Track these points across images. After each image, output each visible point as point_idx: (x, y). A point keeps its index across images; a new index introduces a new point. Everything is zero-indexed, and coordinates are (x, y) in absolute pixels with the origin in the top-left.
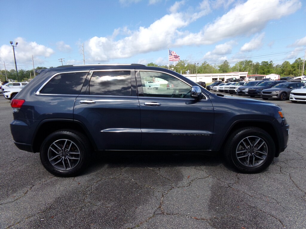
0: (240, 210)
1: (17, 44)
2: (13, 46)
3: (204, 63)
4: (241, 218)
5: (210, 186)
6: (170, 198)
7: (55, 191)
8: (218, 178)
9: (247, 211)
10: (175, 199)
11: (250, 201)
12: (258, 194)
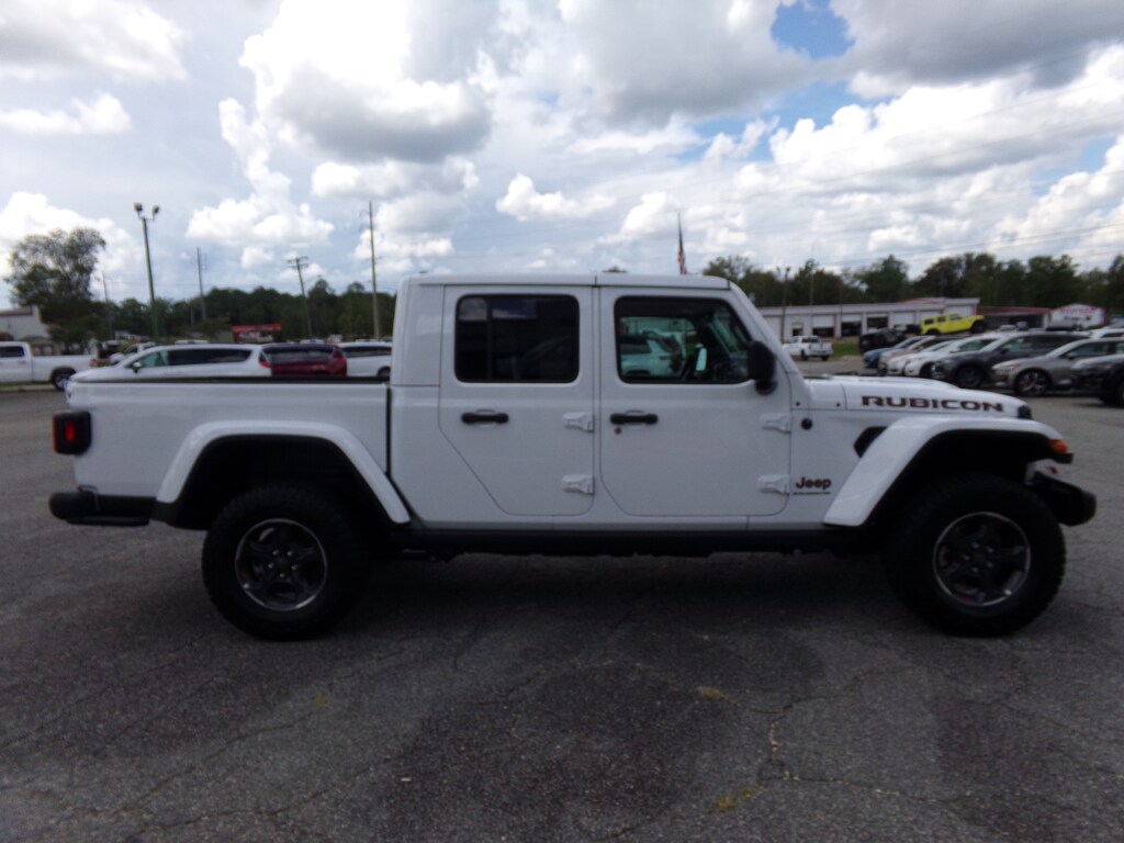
0: (1054, 775)
1: (156, 210)
2: (145, 220)
3: (808, 269)
4: (1063, 800)
5: (927, 696)
6: (799, 732)
7: (412, 700)
8: (948, 672)
9: (1077, 780)
10: (814, 733)
11: (1082, 750)
12: (1103, 727)
